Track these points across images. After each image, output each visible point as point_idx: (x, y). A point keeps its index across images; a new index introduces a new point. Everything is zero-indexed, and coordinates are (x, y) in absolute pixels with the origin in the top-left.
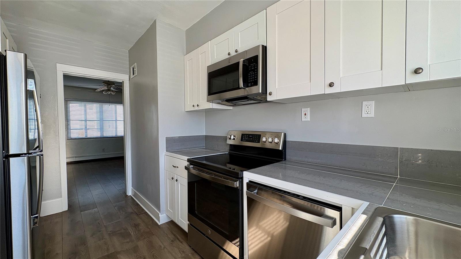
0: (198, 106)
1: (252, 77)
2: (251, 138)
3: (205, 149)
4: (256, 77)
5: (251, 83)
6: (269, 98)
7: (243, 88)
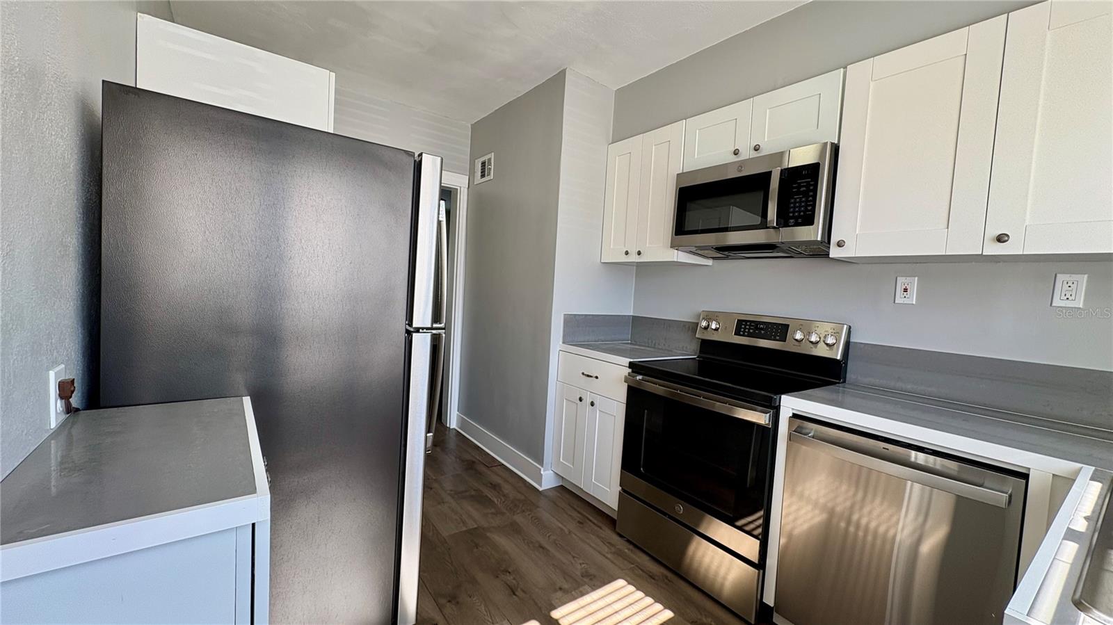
0: (639, 253)
1: (800, 207)
2: (762, 329)
3: (631, 344)
4: (809, 208)
5: (796, 218)
6: (834, 252)
7: (774, 228)
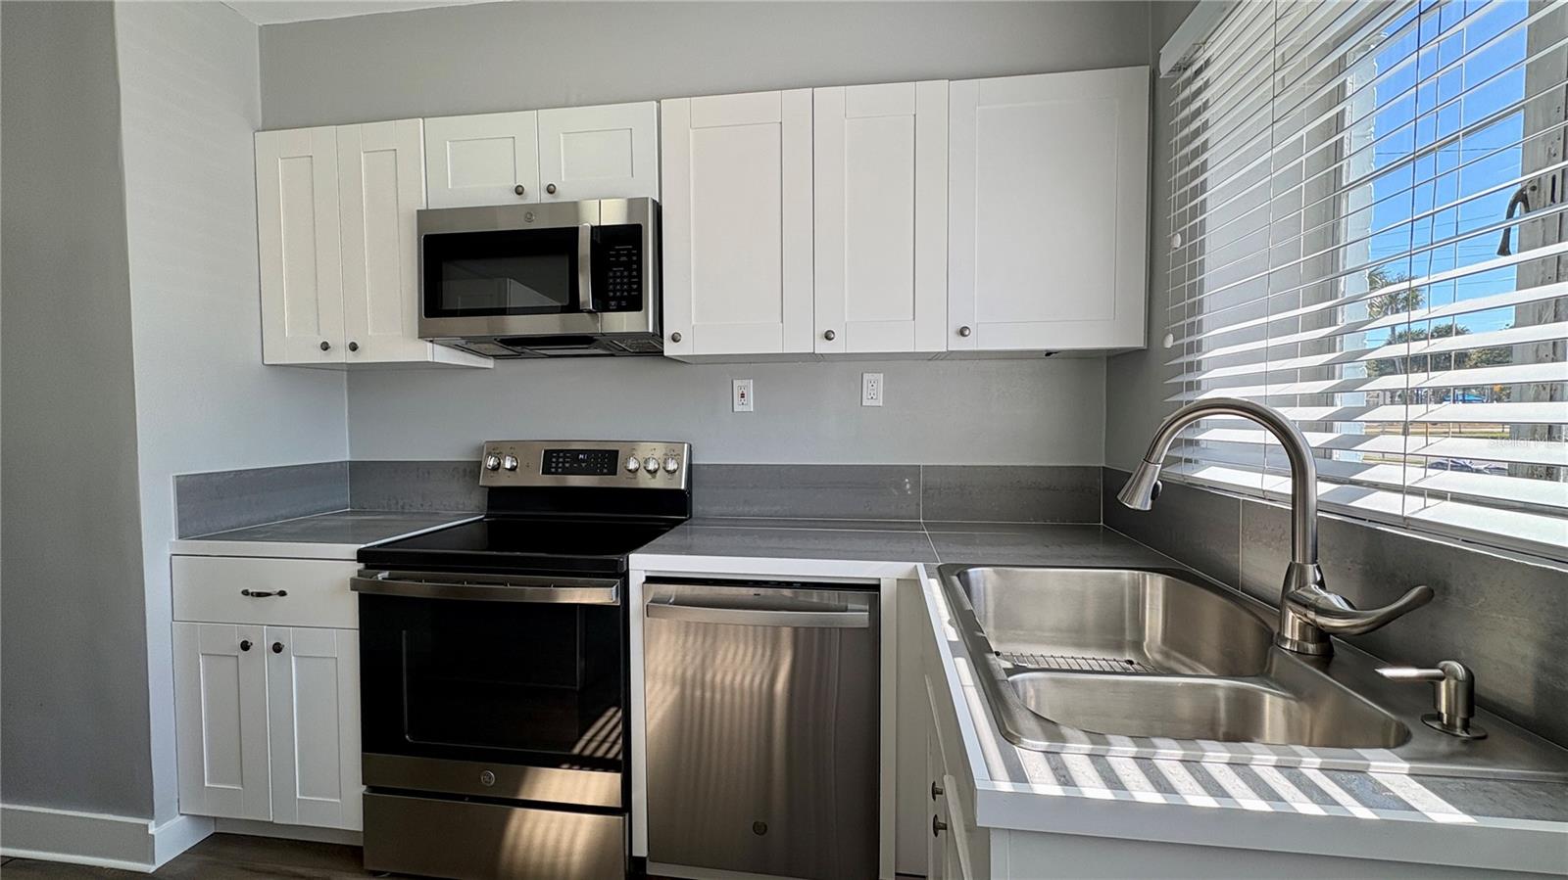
0: (354, 347)
1: (622, 284)
2: (583, 461)
3: (352, 513)
4: (635, 286)
5: (619, 299)
6: (670, 349)
7: (590, 312)
